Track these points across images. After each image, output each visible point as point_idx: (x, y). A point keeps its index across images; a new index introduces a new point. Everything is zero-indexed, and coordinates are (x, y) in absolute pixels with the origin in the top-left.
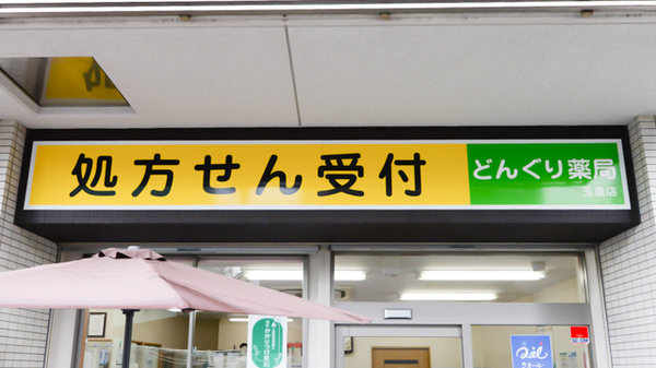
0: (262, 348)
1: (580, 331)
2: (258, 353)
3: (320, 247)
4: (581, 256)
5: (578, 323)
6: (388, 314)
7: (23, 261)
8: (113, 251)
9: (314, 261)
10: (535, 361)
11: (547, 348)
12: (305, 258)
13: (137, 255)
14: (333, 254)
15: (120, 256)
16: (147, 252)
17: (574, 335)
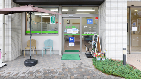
0: (52, 21)
1: (97, 18)
2: (51, 21)
3: (60, 6)
4: (98, 7)
5: (97, 17)
6: (70, 16)
7: (14, 6)
8: (27, 5)
9: (59, 8)
10: (90, 22)
11: (92, 20)
12: (58, 7)
13: (30, 6)
14: (62, 7)
15: (28, 6)
16: (32, 5)
17: (96, 19)
